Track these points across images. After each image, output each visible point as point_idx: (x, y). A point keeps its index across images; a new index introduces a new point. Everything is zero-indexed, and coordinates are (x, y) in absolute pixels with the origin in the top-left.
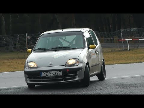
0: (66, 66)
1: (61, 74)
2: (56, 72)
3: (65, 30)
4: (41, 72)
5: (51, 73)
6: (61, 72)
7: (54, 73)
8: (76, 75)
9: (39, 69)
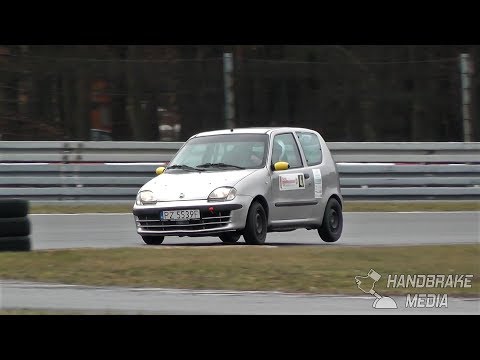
0: (209, 200)
1: (198, 216)
2: (189, 211)
3: (237, 131)
4: (161, 211)
5: (180, 213)
6: (198, 212)
7: (185, 213)
8: (228, 219)
9: (159, 206)
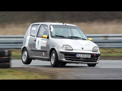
0: (93, 51)
1: (90, 57)
2: (87, 55)
4: (76, 53)
5: (83, 55)
6: (90, 56)
7: (85, 55)
8: (98, 59)
9: (74, 51)
